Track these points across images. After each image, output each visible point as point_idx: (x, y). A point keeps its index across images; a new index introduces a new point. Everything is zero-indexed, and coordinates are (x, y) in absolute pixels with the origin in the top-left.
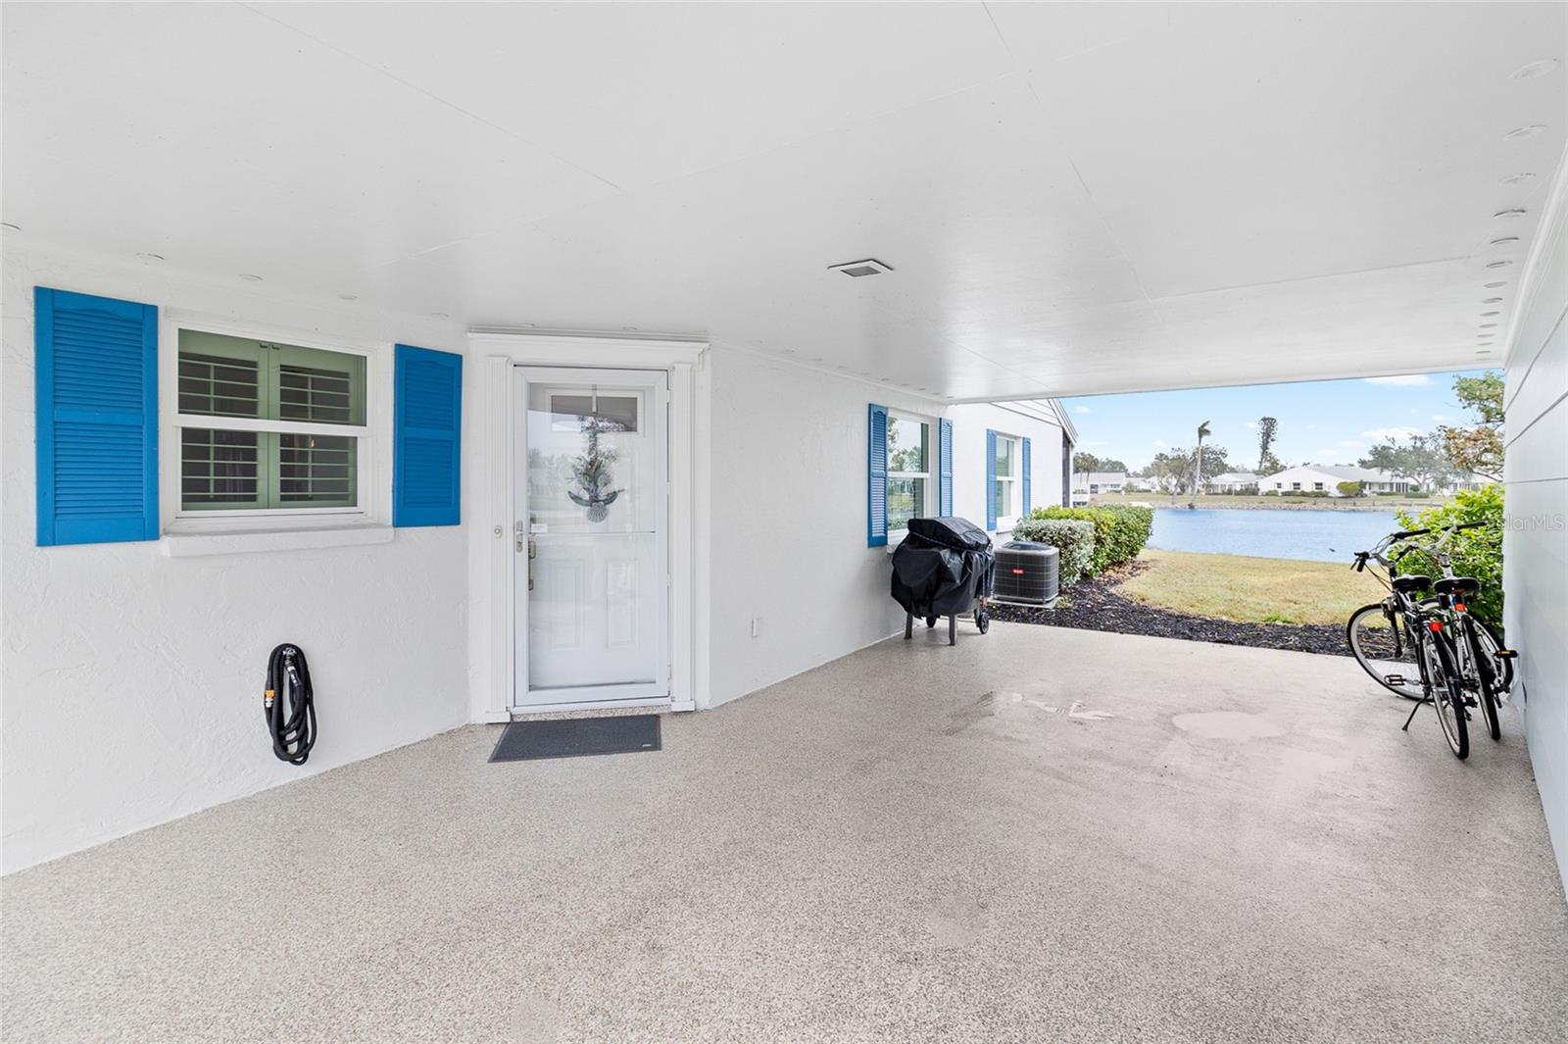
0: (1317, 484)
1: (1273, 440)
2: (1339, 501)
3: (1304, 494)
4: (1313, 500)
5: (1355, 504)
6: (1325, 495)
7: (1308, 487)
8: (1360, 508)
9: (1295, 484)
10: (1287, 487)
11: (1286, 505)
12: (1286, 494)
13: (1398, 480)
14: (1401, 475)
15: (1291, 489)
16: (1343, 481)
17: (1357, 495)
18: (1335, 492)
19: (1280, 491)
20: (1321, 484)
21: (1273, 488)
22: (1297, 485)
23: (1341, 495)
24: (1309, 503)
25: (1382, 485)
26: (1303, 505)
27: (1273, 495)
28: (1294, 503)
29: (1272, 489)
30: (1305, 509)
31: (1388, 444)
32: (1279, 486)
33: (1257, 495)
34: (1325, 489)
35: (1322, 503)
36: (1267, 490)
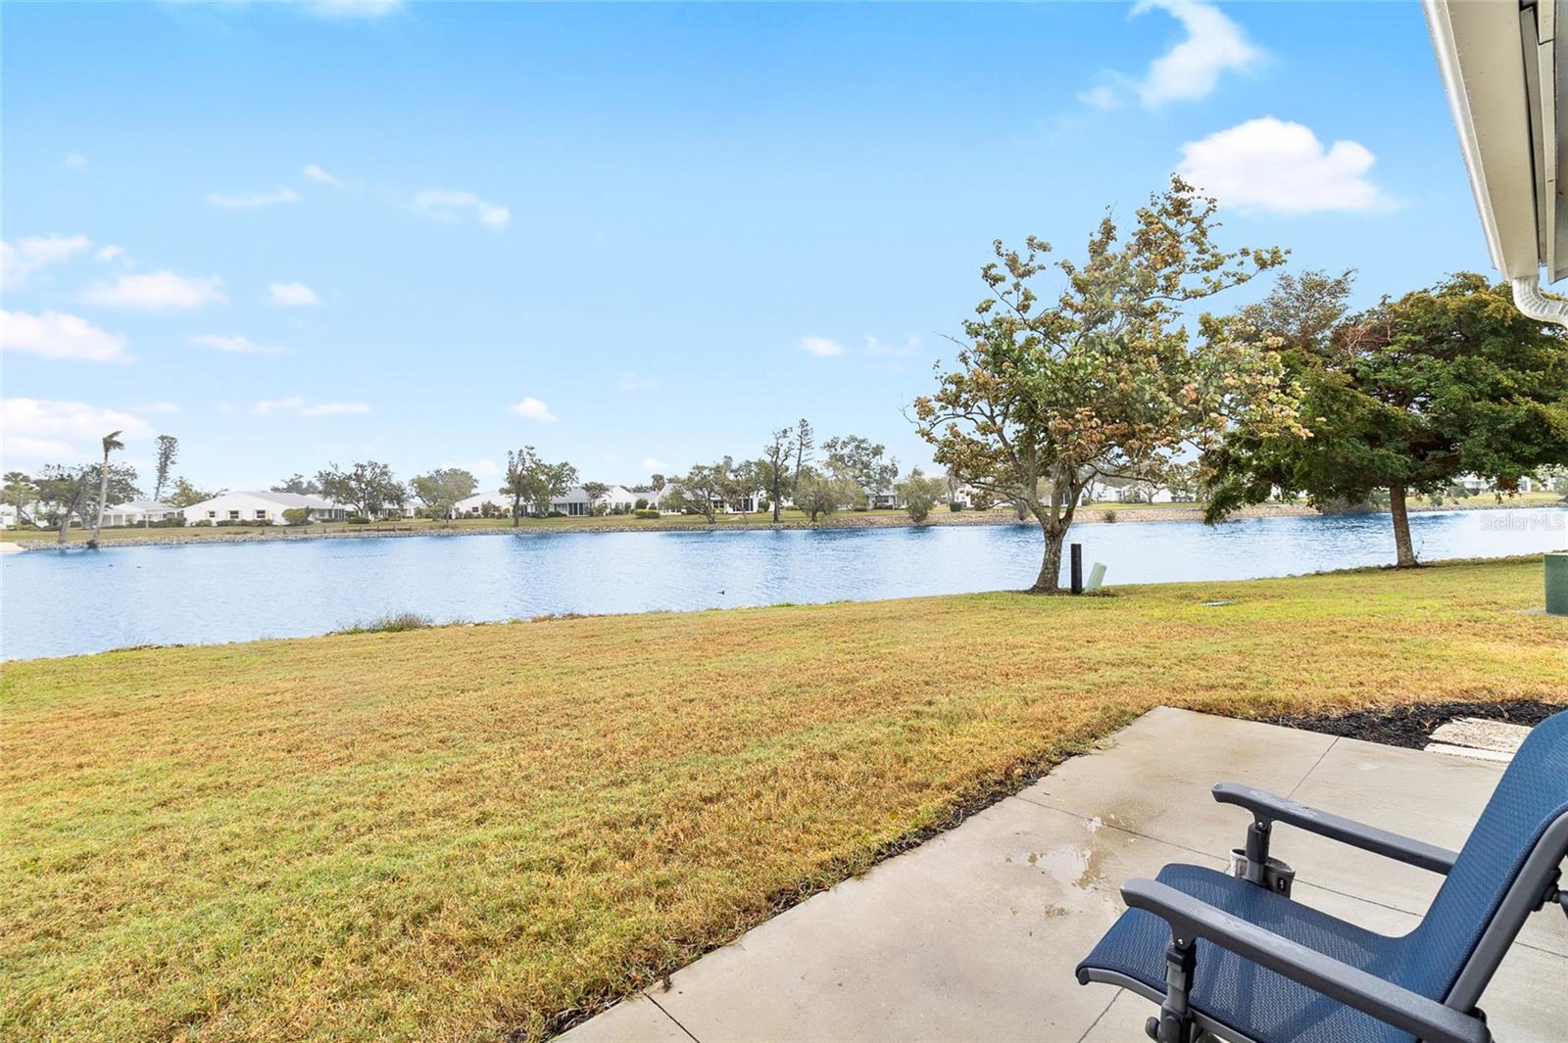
0: (258, 512)
1: (173, 463)
2: (288, 530)
3: (244, 523)
4: (260, 530)
5: (306, 533)
6: (269, 524)
7: (248, 515)
8: (312, 536)
9: (232, 513)
10: (223, 516)
11: (227, 536)
12: (221, 524)
13: (340, 506)
14: (343, 500)
15: (228, 518)
16: (288, 508)
17: (303, 522)
18: (280, 520)
19: (214, 521)
20: (263, 512)
21: (205, 517)
22: (234, 514)
23: (288, 523)
24: (256, 533)
25: (322, 512)
26: (249, 535)
27: (205, 526)
28: (238, 534)
29: (203, 519)
30: (251, 540)
31: (332, 470)
32: (212, 514)
33: (183, 526)
34: (268, 517)
35: (270, 533)
36: (198, 520)
